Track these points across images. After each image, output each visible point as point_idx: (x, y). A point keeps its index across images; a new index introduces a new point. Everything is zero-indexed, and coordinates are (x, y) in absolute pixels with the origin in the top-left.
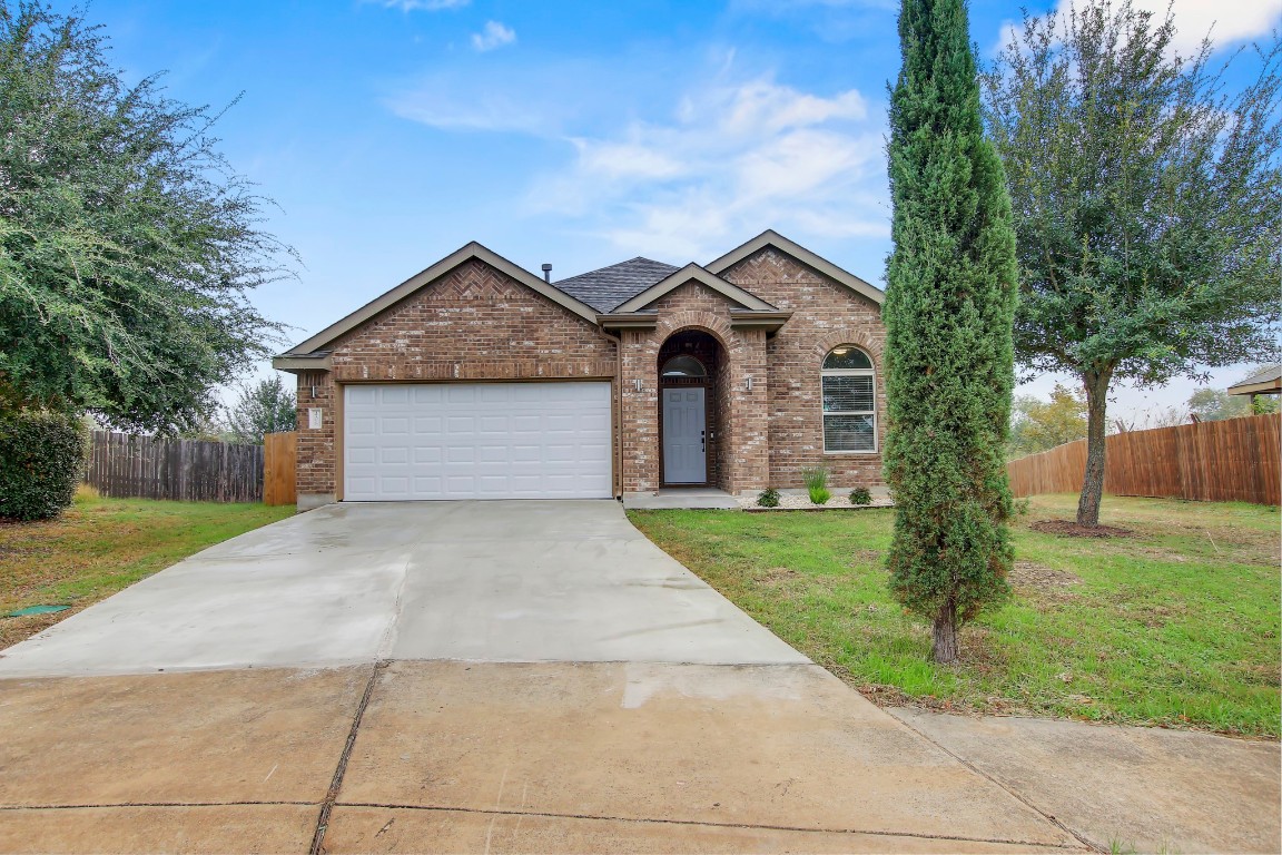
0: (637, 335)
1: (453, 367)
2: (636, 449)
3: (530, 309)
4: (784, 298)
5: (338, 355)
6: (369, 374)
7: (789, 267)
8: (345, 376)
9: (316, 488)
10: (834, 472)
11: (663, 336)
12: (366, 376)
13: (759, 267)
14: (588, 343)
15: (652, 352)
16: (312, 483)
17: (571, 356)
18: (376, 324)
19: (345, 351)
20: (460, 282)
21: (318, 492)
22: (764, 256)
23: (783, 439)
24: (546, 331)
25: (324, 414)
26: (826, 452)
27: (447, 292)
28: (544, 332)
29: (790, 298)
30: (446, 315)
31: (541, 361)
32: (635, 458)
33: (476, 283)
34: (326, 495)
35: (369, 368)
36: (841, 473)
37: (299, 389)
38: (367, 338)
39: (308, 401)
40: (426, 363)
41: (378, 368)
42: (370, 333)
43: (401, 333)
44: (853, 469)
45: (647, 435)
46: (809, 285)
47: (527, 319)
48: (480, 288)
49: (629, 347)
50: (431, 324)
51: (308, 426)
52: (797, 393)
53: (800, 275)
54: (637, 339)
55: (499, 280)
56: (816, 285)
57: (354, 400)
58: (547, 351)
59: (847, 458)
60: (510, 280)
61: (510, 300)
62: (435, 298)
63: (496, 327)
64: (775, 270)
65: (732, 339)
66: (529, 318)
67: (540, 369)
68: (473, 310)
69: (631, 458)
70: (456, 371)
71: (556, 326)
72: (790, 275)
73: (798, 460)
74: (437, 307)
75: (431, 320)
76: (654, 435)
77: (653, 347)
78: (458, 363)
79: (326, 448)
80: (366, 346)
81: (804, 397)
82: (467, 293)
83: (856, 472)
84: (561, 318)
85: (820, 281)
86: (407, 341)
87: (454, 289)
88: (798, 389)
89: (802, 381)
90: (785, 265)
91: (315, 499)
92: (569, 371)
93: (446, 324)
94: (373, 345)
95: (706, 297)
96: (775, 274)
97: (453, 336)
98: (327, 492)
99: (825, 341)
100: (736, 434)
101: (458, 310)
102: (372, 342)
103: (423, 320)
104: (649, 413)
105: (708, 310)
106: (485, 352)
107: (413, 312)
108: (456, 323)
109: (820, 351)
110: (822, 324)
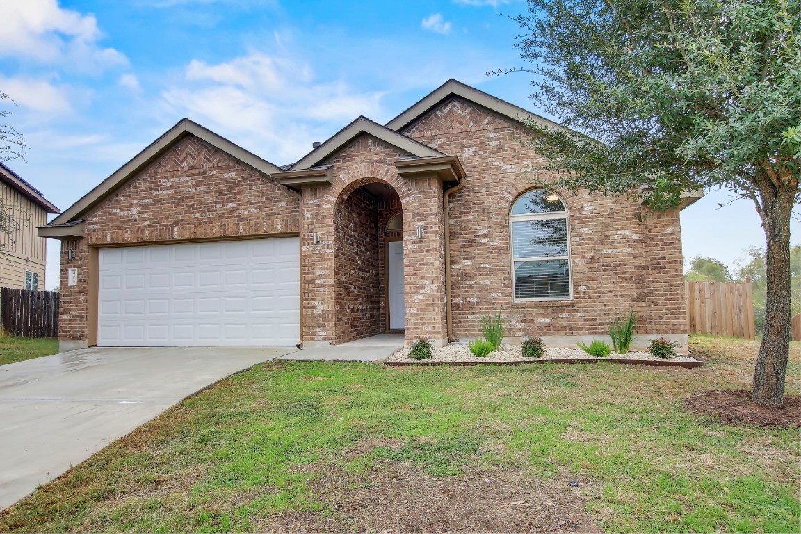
0: (316, 190)
1: (173, 229)
2: (313, 299)
3: (233, 174)
4: (471, 146)
5: (89, 223)
6: (111, 239)
7: (475, 114)
8: (94, 241)
9: (72, 335)
10: (523, 321)
11: (338, 189)
12: (109, 240)
13: (445, 117)
14: (281, 201)
15: (329, 206)
16: (69, 331)
17: (267, 214)
18: (117, 196)
19: (94, 219)
20: (179, 155)
21: (73, 339)
22: (450, 106)
23: (471, 287)
24: (246, 192)
25: (79, 274)
26: (515, 300)
27: (168, 164)
28: (245, 196)
29: (476, 146)
30: (168, 184)
31: (241, 220)
32: (313, 308)
33: (191, 155)
34: (80, 342)
35: (111, 233)
36: (532, 321)
37: (62, 253)
38: (110, 208)
39: (68, 263)
40: (152, 226)
41: (117, 233)
42: (113, 204)
43: (135, 202)
44: (545, 317)
45: (324, 286)
46: (495, 130)
47: (232, 184)
48: (194, 158)
49: (309, 201)
50: (156, 192)
51: (67, 284)
52: (484, 240)
53: (486, 121)
54: (316, 194)
55: (209, 151)
56: (503, 130)
57: (107, 260)
58: (246, 212)
59: (536, 306)
60: (217, 151)
61: (218, 168)
62: (159, 171)
63: (206, 192)
64: (461, 119)
65: (403, 189)
66: (232, 182)
67: (241, 228)
68: (189, 178)
69: (310, 308)
70: (175, 233)
71: (254, 188)
72: (476, 123)
73: (486, 308)
74: (162, 178)
75: (157, 190)
76: (331, 286)
77: (329, 201)
78: (177, 225)
79: (79, 302)
80: (110, 215)
81: (492, 244)
82: (184, 164)
83: (547, 320)
84: (258, 180)
85: (506, 125)
86: (139, 209)
87: (175, 161)
88: (485, 236)
89: (489, 227)
90: (470, 113)
91: (71, 345)
92: (264, 228)
93: (168, 192)
94: (115, 214)
95: (378, 149)
96: (461, 123)
97: (174, 202)
98: (79, 339)
99: (513, 186)
100: (408, 283)
101: (177, 179)
102: (114, 211)
103: (151, 190)
104: (327, 264)
105: (380, 161)
106: (197, 215)
107: (143, 183)
108: (175, 191)
109: (507, 196)
110: (509, 169)
